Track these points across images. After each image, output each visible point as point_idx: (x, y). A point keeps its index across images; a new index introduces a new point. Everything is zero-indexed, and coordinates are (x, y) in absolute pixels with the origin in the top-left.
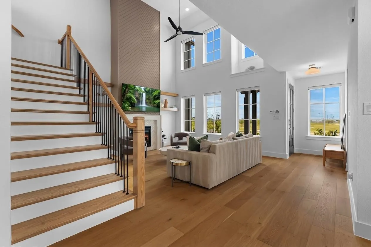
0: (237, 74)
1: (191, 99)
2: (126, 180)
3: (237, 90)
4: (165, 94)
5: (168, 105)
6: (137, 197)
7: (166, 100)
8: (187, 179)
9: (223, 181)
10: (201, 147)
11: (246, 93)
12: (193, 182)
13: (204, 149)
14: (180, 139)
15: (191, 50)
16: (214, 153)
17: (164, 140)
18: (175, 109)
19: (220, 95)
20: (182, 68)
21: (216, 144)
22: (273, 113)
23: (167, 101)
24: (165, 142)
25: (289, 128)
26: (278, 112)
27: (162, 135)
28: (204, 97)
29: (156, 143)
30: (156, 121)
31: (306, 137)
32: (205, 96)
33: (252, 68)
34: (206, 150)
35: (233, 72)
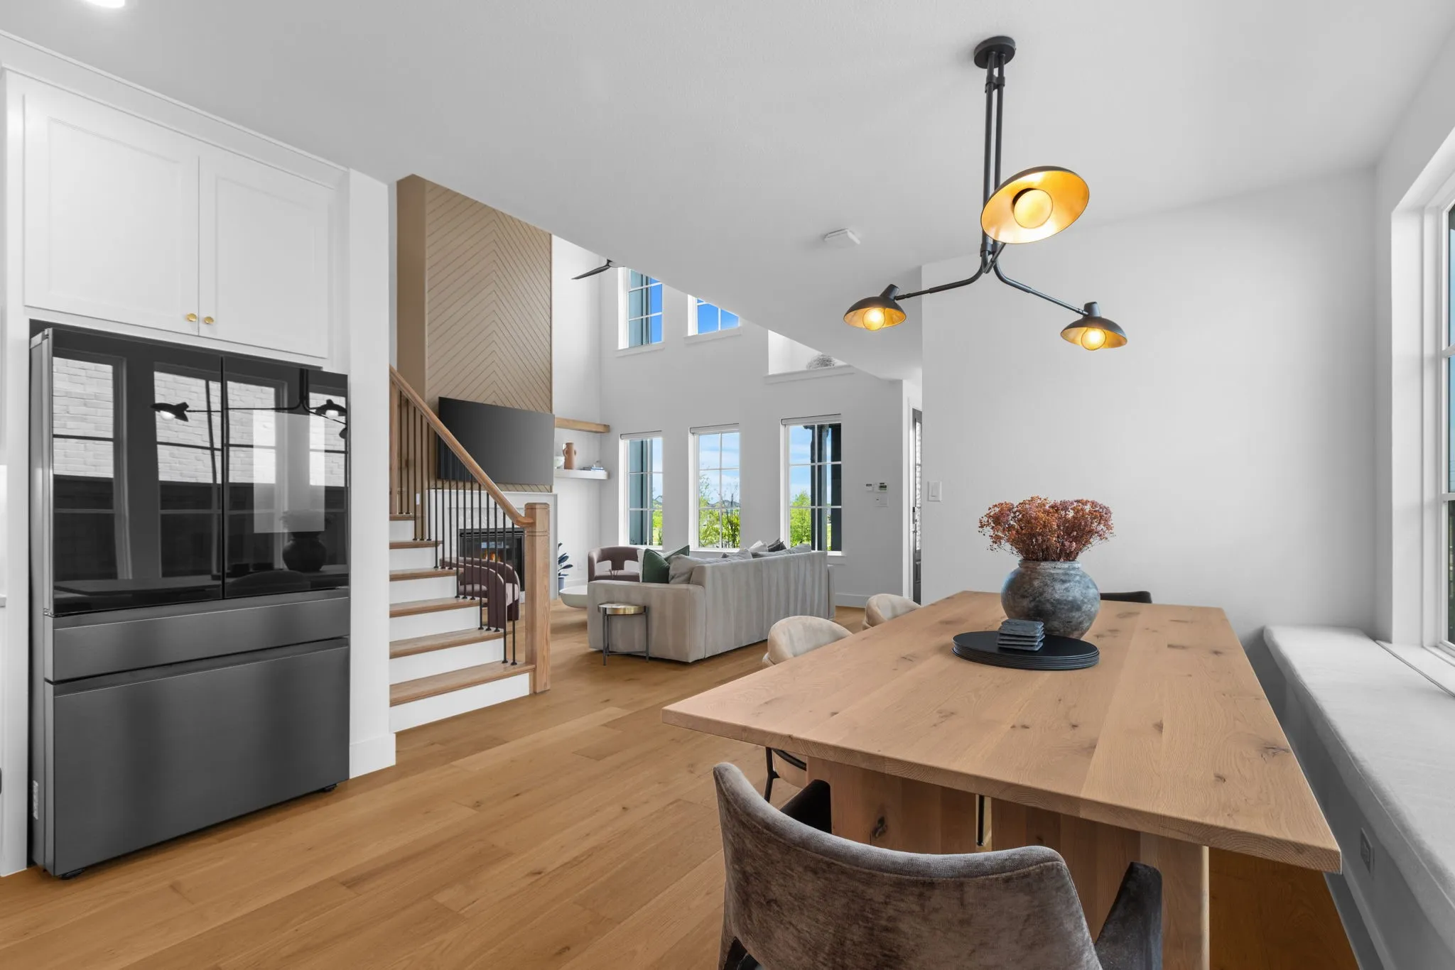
0: (784, 375)
1: (651, 442)
2: (509, 638)
3: (786, 422)
4: (569, 424)
5: (577, 460)
6: (534, 670)
7: (569, 444)
8: (638, 647)
9: (720, 652)
10: (671, 572)
12: (655, 652)
13: (678, 577)
14: (618, 565)
15: (647, 289)
16: (700, 583)
17: (563, 572)
18: (600, 474)
19: (737, 434)
20: (623, 342)
21: (706, 565)
22: (873, 488)
23: (575, 447)
24: (566, 580)
26: (885, 487)
27: (560, 555)
28: (691, 438)
32: (693, 434)
33: (825, 362)
34: (683, 578)
35: (775, 368)
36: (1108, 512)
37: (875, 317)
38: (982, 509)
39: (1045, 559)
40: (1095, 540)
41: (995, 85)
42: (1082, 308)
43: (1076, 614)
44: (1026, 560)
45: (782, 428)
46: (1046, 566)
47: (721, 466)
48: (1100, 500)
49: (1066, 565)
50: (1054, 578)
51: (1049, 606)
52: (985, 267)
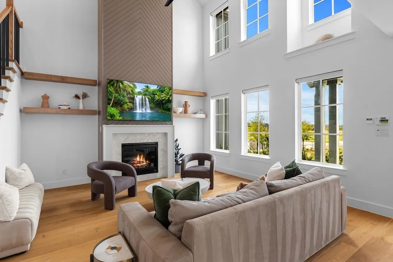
0: (299, 50)
3: (298, 81)
4: (183, 93)
5: (190, 110)
7: (186, 102)
11: (316, 86)
14: (201, 163)
18: (203, 116)
19: (268, 91)
20: (212, 52)
22: (374, 122)
23: (189, 103)
26: (387, 120)
28: (242, 95)
29: (166, 167)
30: (166, 134)
32: (243, 93)
35: (291, 48)
45: (296, 85)
47: (258, 110)
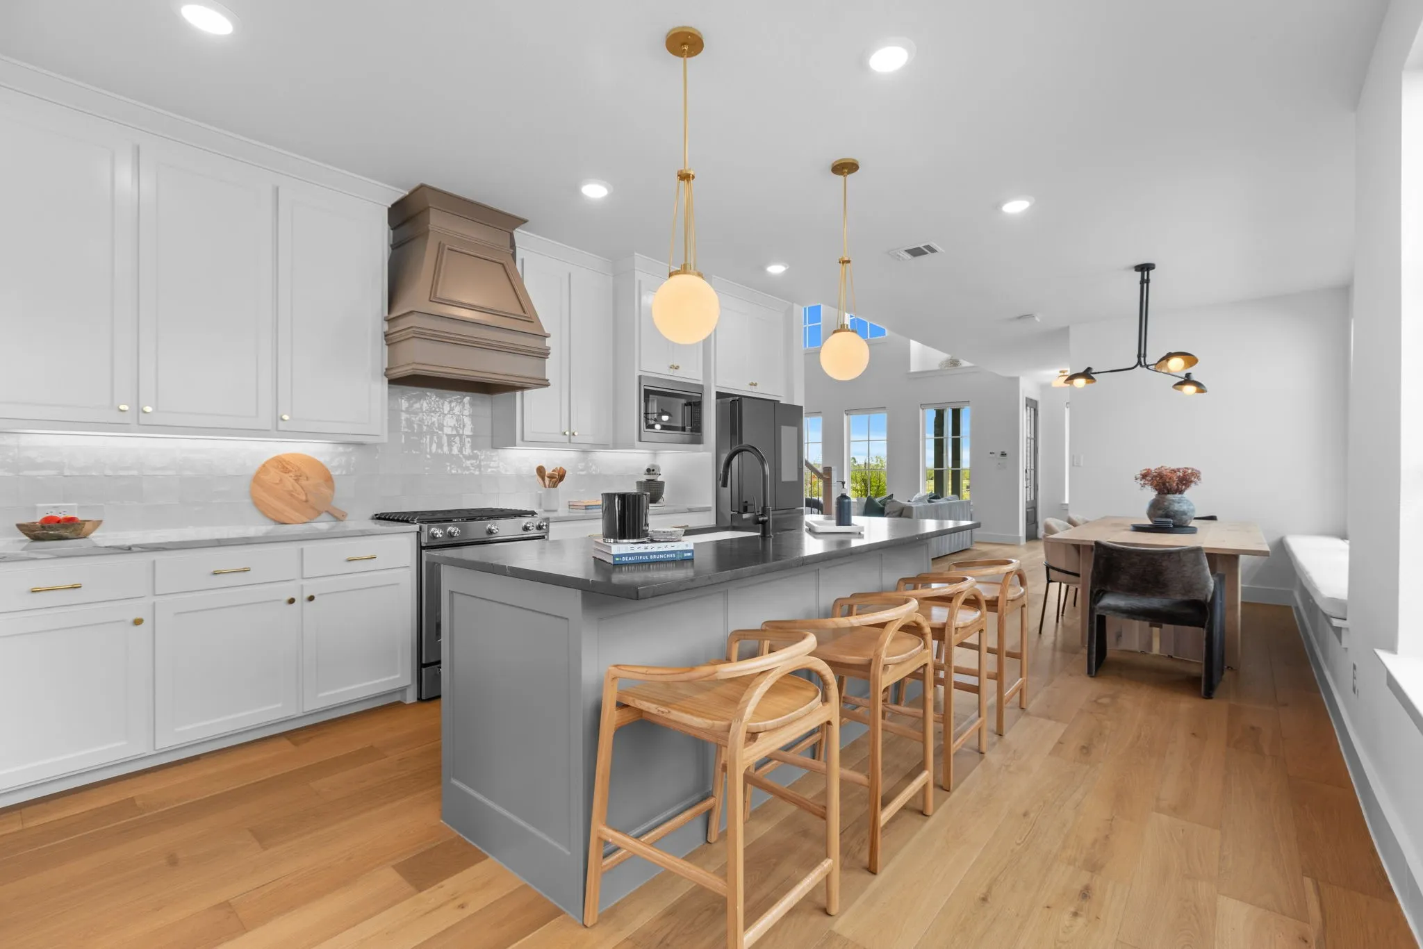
0: (922, 372)
10: (887, 510)
13: (893, 513)
19: (885, 415)
22: (995, 456)
25: (1025, 486)
26: (1005, 454)
28: (846, 418)
31: (1063, 504)
32: (848, 414)
33: (954, 363)
34: (897, 513)
35: (914, 367)
36: (1199, 473)
37: (1080, 383)
38: (1138, 471)
39: (1169, 493)
40: (1193, 485)
41: (1145, 282)
42: (1184, 376)
43: (1184, 517)
44: (1159, 494)
45: (921, 410)
46: (1170, 496)
48: (1196, 467)
49: (1180, 496)
50: (1173, 501)
51: (1172, 513)
52: (1139, 363)
